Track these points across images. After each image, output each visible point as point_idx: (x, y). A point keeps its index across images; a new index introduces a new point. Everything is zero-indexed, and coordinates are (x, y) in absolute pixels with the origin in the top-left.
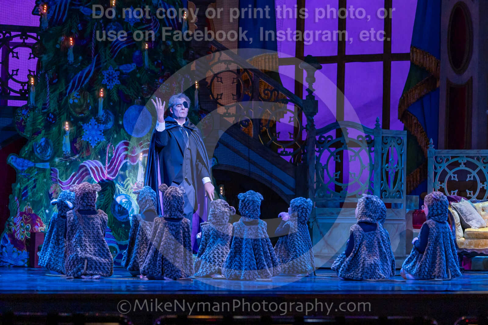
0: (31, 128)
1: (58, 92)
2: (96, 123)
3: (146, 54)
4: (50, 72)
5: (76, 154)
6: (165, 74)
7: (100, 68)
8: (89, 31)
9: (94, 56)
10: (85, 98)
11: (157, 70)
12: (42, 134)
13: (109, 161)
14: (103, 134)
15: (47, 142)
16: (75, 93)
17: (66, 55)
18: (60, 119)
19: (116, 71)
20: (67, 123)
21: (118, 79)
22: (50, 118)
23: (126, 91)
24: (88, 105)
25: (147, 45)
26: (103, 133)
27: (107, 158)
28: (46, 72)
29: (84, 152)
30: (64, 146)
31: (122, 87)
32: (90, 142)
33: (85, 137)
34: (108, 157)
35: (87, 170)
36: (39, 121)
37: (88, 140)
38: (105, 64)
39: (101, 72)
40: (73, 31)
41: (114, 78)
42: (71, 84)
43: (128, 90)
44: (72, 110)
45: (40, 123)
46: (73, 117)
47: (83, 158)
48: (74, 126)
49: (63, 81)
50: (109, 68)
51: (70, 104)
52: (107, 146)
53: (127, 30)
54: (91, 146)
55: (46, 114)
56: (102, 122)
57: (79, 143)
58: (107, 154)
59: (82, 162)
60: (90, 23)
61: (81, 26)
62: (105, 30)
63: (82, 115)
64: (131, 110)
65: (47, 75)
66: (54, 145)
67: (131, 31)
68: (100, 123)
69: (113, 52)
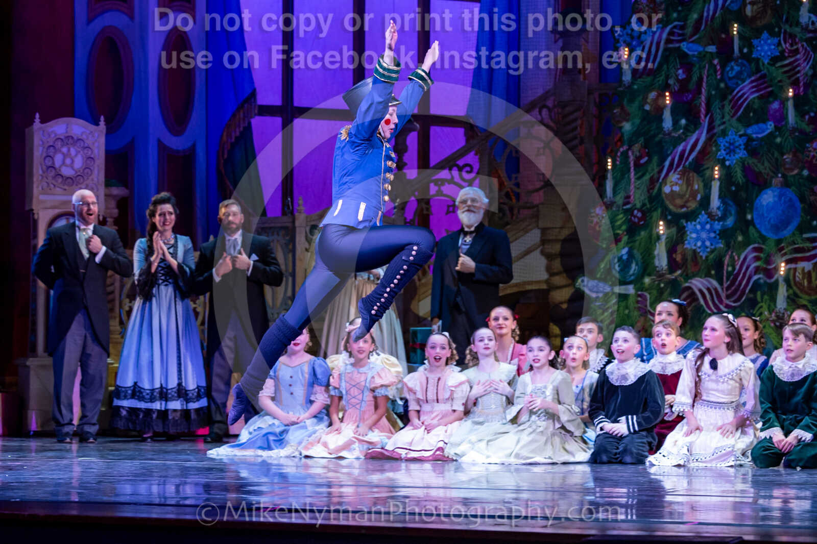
1: (647, 177)
2: (709, 220)
3: (790, 104)
4: (636, 147)
5: (675, 271)
7: (715, 134)
8: (695, 78)
9: (706, 117)
10: (689, 183)
11: (809, 129)
12: (623, 242)
13: (728, 279)
14: (718, 237)
15: (630, 254)
16: (674, 177)
17: (660, 119)
18: (651, 217)
19: (741, 136)
20: (661, 223)
21: (744, 149)
22: (635, 217)
23: (756, 166)
24: (694, 195)
25: (791, 90)
26: (719, 235)
27: (725, 274)
28: (630, 148)
29: (689, 266)
30: (657, 258)
31: (751, 161)
32: (699, 250)
33: (689, 243)
34: (727, 272)
35: (693, 293)
36: (620, 222)
37: (694, 248)
38: (722, 127)
39: (715, 141)
40: (671, 82)
41: (737, 147)
42: (667, 163)
43: (759, 165)
44: (667, 202)
45: (620, 226)
46: (671, 213)
47: (687, 275)
48: (673, 227)
49: (655, 159)
50: (730, 133)
51: (665, 193)
52: (725, 256)
53: (758, 70)
54: (701, 257)
55: (630, 212)
56: (716, 218)
57: (681, 253)
58: (725, 267)
59: (686, 281)
60: (697, 66)
61: (683, 72)
62: (722, 74)
63: (684, 210)
64: (765, 196)
65: (630, 153)
66: (643, 258)
67: (765, 71)
68: (714, 220)
69: (736, 106)
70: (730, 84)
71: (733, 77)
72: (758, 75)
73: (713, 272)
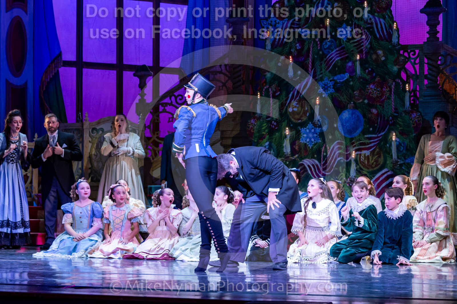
0: (257, 134)
1: (279, 103)
2: (313, 127)
3: (358, 64)
4: (274, 86)
5: (295, 155)
6: (376, 80)
7: (317, 80)
8: (306, 48)
9: (312, 70)
10: (302, 107)
11: (368, 77)
12: (266, 139)
13: (324, 160)
14: (318, 136)
15: (270, 145)
16: (294, 103)
18: (282, 125)
19: (331, 81)
20: (287, 128)
21: (333, 88)
22: (273, 125)
23: (339, 97)
24: (305, 113)
25: (358, 56)
27: (322, 157)
28: (270, 86)
29: (302, 153)
30: (285, 147)
31: (337, 94)
32: (308, 144)
33: (302, 140)
34: (323, 156)
35: (305, 167)
36: (263, 128)
37: (305, 142)
38: (321, 76)
39: (317, 83)
40: (293, 50)
41: (329, 87)
42: (290, 95)
43: (341, 97)
44: (291, 117)
45: (265, 130)
46: (292, 123)
47: (301, 157)
48: (294, 130)
49: (284, 93)
50: (325, 79)
51: (289, 112)
52: (322, 147)
53: (340, 44)
54: (309, 147)
55: (270, 122)
56: (317, 126)
57: (298, 145)
58: (322, 153)
59: (301, 161)
60: (307, 42)
61: (300, 45)
62: (321, 46)
63: (300, 121)
64: (344, 114)
65: (270, 89)
66: (277, 147)
67: (344, 45)
68: (316, 127)
69: (328, 65)
70: (325, 52)
71: (327, 48)
72: (341, 47)
73: (315, 156)
